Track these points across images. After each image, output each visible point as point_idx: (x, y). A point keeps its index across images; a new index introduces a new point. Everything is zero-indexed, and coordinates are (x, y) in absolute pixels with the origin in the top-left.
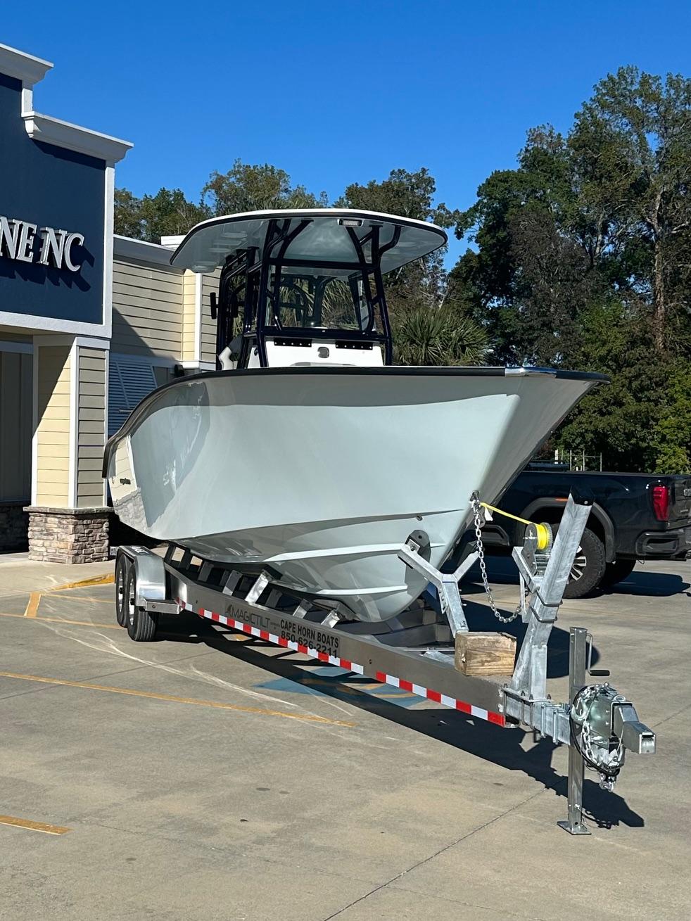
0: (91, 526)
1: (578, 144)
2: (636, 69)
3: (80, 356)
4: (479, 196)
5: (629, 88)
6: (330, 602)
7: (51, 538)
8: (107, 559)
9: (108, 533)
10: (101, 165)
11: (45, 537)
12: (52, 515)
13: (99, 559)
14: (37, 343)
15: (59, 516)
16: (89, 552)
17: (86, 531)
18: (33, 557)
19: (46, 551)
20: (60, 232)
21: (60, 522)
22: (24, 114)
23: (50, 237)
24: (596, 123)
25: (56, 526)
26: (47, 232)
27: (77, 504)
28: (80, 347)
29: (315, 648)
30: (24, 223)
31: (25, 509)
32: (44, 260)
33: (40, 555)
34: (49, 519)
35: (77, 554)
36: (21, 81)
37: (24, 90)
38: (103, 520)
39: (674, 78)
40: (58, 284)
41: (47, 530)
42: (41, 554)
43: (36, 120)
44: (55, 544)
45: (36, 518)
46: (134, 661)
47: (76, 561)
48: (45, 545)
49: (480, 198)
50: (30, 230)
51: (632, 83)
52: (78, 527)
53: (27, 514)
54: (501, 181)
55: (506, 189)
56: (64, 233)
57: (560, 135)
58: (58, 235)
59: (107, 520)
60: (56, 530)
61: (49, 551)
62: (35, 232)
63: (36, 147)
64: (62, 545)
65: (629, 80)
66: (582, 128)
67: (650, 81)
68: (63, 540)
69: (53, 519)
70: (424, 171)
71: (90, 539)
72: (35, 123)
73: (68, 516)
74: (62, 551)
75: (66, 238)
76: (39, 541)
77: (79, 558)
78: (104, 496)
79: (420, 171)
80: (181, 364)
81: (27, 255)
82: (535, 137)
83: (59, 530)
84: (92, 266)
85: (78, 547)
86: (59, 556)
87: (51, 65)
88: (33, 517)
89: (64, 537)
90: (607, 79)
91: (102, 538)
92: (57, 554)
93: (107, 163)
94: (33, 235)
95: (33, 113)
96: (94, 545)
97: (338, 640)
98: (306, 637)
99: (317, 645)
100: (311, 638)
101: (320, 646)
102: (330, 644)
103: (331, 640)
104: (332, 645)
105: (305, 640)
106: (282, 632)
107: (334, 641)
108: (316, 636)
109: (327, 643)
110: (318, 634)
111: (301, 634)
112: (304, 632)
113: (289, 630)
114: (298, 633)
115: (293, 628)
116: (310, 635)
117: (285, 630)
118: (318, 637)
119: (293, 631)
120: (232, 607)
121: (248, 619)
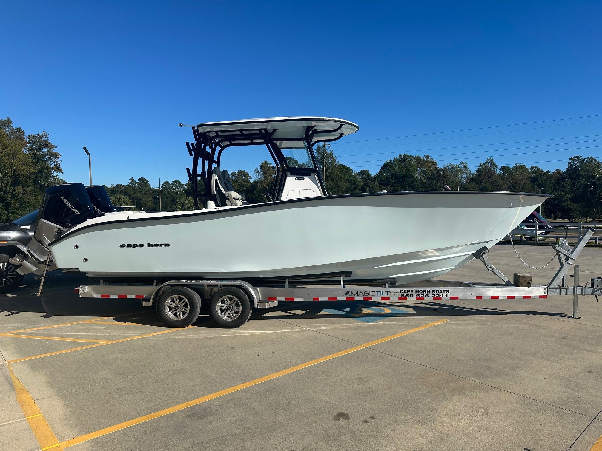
97: (448, 290)
98: (423, 293)
99: (432, 295)
100: (427, 293)
101: (435, 295)
102: (442, 293)
103: (443, 291)
104: (444, 293)
105: (421, 295)
106: (402, 295)
107: (445, 292)
108: (431, 291)
109: (440, 293)
110: (433, 290)
111: (418, 293)
112: (421, 292)
113: (408, 293)
114: (416, 293)
115: (411, 291)
116: (426, 292)
117: (404, 294)
118: (433, 292)
119: (411, 293)
120: (350, 292)
121: (368, 294)
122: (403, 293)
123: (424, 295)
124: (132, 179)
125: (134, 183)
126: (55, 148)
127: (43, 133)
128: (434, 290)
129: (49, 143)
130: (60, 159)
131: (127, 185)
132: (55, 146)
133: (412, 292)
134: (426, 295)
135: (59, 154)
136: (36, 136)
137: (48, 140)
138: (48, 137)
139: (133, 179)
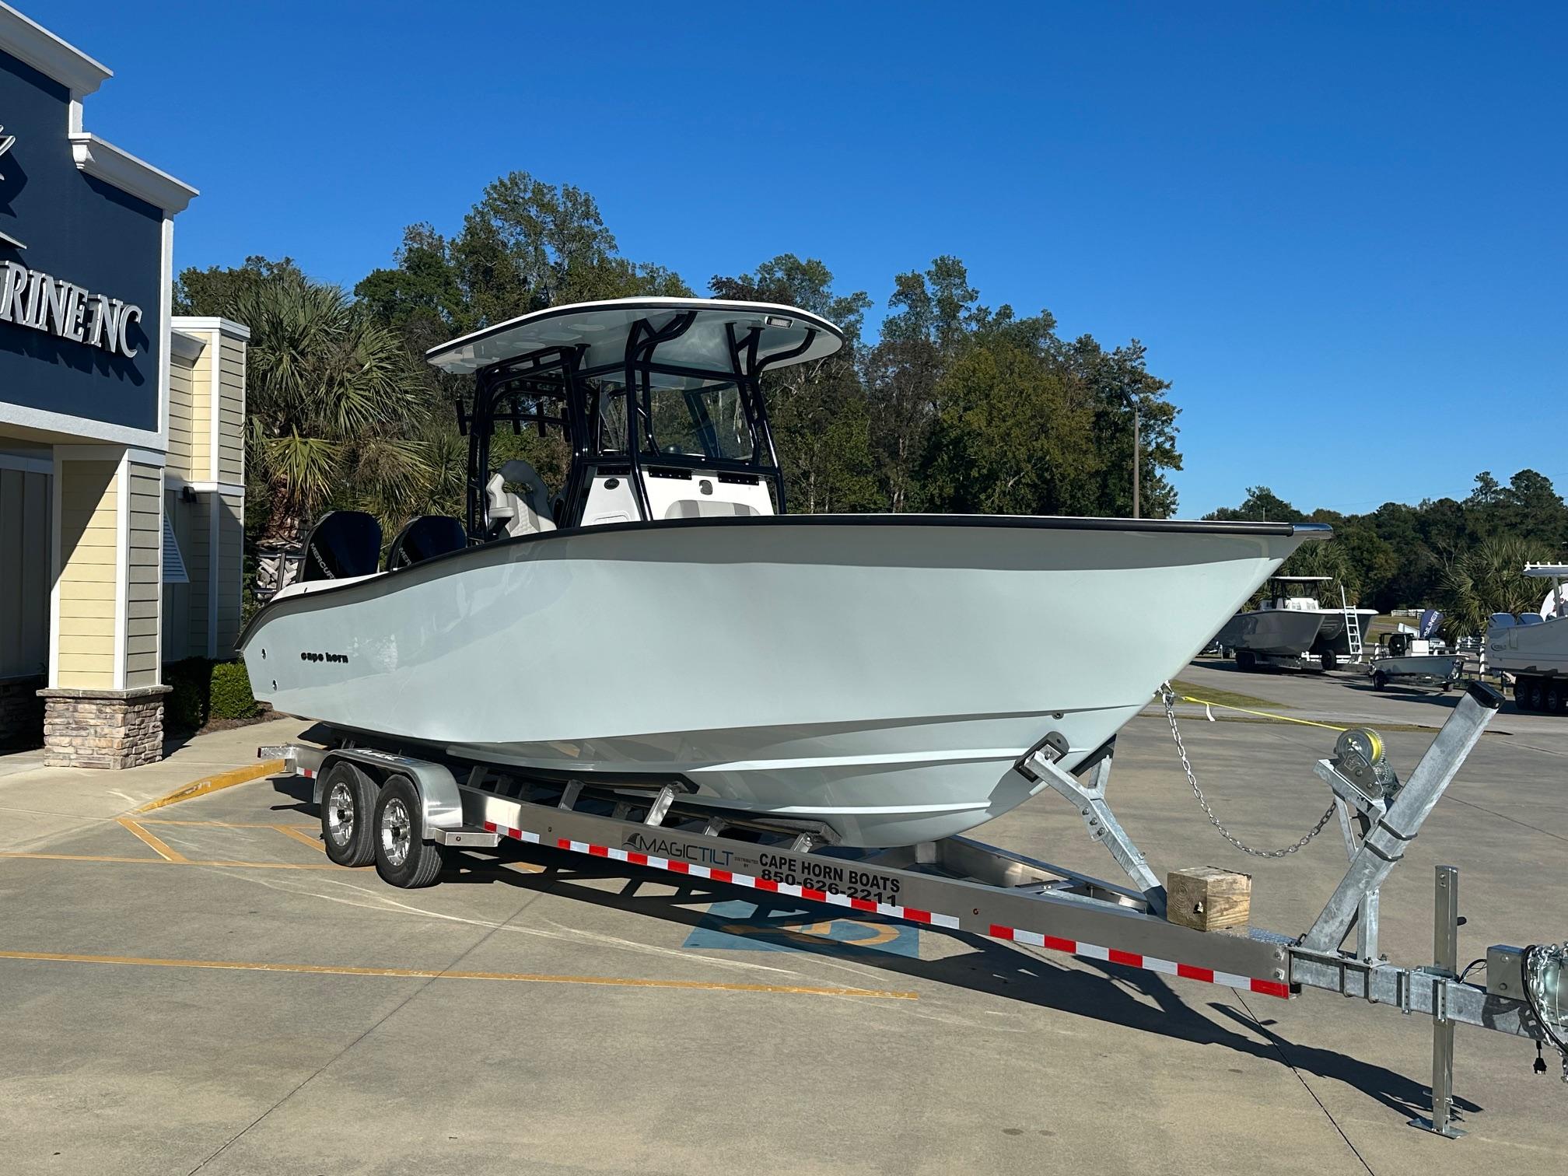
0: (143, 714)
1: (468, 249)
2: (529, 176)
3: (132, 476)
4: (356, 295)
5: (522, 195)
6: (793, 821)
7: (83, 733)
8: (161, 758)
9: (162, 721)
10: (157, 215)
11: (75, 733)
12: (87, 701)
13: (151, 760)
14: (59, 456)
15: (98, 702)
16: (140, 751)
17: (137, 722)
18: (52, 762)
19: (76, 753)
20: (114, 301)
21: (100, 711)
22: (71, 136)
23: (101, 309)
24: (489, 230)
25: (93, 716)
26: (99, 301)
27: (126, 684)
28: (133, 463)
29: (843, 893)
30: (74, 287)
31: (39, 693)
32: (95, 340)
33: (64, 758)
34: (80, 706)
35: (127, 755)
36: (68, 90)
37: (72, 102)
38: (157, 704)
39: (571, 190)
40: (108, 375)
41: (76, 723)
42: (66, 756)
43: (91, 145)
44: (92, 742)
45: (57, 705)
46: (458, 922)
47: (125, 764)
48: (74, 743)
49: (357, 298)
50: (81, 296)
51: (525, 191)
52: (129, 716)
53: (42, 701)
54: (385, 281)
55: (391, 291)
56: (120, 304)
57: (441, 237)
58: (112, 306)
59: (162, 703)
60: (92, 722)
61: (80, 752)
62: (85, 300)
63: (85, 183)
64: (103, 743)
65: (522, 187)
66: (471, 231)
67: (545, 191)
68: (105, 736)
69: (87, 706)
70: (288, 261)
71: (142, 732)
72: (89, 149)
73: (115, 702)
74: (104, 751)
75: (122, 310)
76: (62, 738)
77: (129, 760)
78: (157, 671)
79: (283, 261)
80: (191, 485)
81: (76, 331)
82: (414, 235)
83: (99, 722)
84: (147, 351)
85: (128, 744)
86: (99, 759)
87: (111, 73)
88: (52, 705)
89: (106, 730)
90: (498, 184)
91: (156, 730)
92: (96, 755)
93: (166, 213)
94: (83, 303)
95: (88, 135)
96: (146, 740)
97: (897, 882)
98: (821, 878)
99: (850, 888)
100: (835, 879)
101: (856, 891)
102: (879, 888)
103: (881, 882)
104: (885, 888)
105: (818, 882)
106: (764, 871)
107: (889, 883)
108: (846, 876)
109: (871, 886)
110: (851, 872)
111: (809, 874)
112: (817, 871)
113: (781, 868)
114: (803, 872)
115: (790, 865)
116: (832, 874)
117: (770, 869)
118: (851, 877)
119: (790, 869)
120: (639, 837)
121: (679, 853)
122: (767, 867)
123: (824, 885)
124: (1484, 478)
125: (1492, 493)
126: (1164, 390)
127: (1131, 345)
128: (856, 874)
129: (1146, 377)
130: (1174, 424)
131: (1465, 502)
132: (1166, 383)
133: (792, 867)
134: (831, 884)
135: (1174, 408)
136: (1109, 357)
137: (1144, 365)
138: (1142, 357)
139: (1491, 476)
